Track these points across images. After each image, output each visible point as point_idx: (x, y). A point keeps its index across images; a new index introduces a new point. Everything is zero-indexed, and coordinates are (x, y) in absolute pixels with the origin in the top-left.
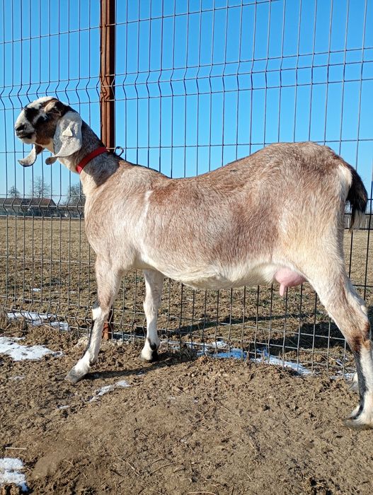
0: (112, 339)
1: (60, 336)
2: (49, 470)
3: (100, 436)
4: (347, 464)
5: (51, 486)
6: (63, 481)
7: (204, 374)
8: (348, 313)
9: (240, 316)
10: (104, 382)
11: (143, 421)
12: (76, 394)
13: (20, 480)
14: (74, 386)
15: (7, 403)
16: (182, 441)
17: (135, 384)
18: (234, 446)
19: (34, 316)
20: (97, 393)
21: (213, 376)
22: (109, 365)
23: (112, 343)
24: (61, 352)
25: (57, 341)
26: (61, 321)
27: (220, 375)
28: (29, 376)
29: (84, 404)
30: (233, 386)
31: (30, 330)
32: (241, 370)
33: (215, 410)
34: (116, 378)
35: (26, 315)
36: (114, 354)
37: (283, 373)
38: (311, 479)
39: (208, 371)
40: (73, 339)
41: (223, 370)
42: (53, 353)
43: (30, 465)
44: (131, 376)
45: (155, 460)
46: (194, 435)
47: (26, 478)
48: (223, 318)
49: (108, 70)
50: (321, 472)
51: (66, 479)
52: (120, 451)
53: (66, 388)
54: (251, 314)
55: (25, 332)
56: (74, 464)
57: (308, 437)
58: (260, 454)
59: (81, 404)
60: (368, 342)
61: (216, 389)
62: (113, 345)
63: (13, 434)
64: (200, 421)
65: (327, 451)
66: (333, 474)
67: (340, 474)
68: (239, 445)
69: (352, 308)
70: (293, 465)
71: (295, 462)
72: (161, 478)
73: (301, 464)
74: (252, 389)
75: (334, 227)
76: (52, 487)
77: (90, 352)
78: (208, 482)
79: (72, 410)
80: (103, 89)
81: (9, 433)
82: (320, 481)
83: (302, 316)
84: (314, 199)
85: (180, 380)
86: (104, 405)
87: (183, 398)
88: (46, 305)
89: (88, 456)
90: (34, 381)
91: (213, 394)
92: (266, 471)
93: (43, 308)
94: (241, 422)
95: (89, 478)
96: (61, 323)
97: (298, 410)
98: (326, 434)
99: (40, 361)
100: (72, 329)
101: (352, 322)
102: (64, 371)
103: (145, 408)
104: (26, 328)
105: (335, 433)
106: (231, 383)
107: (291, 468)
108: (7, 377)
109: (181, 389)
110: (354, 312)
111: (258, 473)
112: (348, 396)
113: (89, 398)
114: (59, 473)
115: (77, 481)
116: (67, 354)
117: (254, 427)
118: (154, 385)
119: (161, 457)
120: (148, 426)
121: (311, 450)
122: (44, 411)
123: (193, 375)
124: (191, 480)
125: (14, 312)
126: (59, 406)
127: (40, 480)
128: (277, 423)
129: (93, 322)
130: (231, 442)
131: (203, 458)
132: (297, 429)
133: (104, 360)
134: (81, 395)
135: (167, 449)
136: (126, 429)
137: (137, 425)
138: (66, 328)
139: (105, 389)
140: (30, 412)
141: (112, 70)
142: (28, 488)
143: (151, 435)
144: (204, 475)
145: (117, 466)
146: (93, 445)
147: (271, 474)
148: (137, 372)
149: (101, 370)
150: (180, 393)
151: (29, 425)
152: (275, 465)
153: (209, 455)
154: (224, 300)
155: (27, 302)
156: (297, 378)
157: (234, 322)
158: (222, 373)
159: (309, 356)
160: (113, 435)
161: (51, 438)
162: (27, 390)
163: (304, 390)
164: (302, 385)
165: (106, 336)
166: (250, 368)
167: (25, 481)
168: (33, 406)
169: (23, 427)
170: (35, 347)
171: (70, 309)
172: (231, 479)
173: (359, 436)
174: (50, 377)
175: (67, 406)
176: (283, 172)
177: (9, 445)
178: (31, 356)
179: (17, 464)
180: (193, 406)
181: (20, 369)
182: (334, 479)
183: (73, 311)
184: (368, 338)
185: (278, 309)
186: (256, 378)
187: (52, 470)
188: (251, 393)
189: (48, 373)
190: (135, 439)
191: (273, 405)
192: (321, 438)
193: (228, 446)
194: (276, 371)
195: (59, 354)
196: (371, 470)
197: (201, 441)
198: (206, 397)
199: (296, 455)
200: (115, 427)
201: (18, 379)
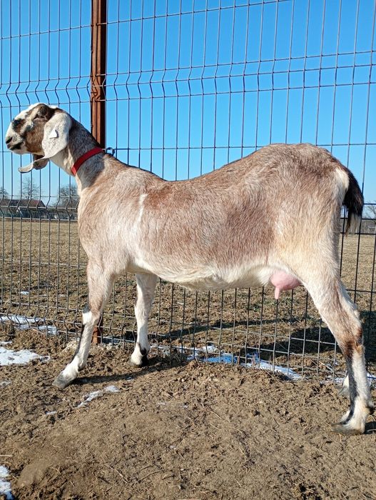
0: (102, 344)
1: (48, 341)
2: (35, 478)
3: (88, 443)
4: (337, 470)
5: (37, 494)
6: (50, 489)
7: (194, 379)
8: (342, 317)
9: (230, 320)
10: (92, 387)
11: (132, 427)
12: (64, 399)
13: (5, 488)
14: (62, 391)
16: (171, 447)
17: (124, 389)
18: (223, 452)
19: (21, 320)
20: (85, 399)
21: (203, 381)
22: (98, 370)
23: (101, 347)
24: (49, 357)
25: (44, 345)
26: (49, 324)
27: (210, 380)
28: (16, 381)
29: (71, 410)
31: (17, 334)
32: (232, 375)
33: (205, 415)
34: (105, 383)
35: (13, 318)
36: (103, 359)
37: (273, 378)
38: (300, 485)
39: (198, 376)
40: (61, 343)
41: (213, 375)
42: (41, 357)
43: (16, 472)
44: (120, 381)
45: (143, 467)
46: (184, 441)
47: (11, 486)
48: (214, 322)
49: (99, 69)
50: (310, 478)
51: (53, 487)
52: (108, 457)
53: (53, 393)
54: (242, 318)
55: (12, 336)
56: (61, 472)
57: (298, 443)
58: (250, 461)
59: (69, 410)
60: (360, 347)
62: (102, 349)
64: (189, 427)
65: (316, 457)
66: (322, 480)
67: (330, 480)
68: (228, 451)
69: (346, 313)
70: (282, 471)
71: (285, 468)
72: (150, 485)
73: (290, 470)
74: (242, 394)
76: (38, 496)
77: (79, 357)
78: (197, 489)
79: (60, 416)
80: (94, 89)
82: (310, 487)
83: (293, 320)
84: (310, 202)
85: (170, 385)
86: (92, 411)
87: (172, 404)
88: (34, 308)
89: (75, 463)
90: (20, 386)
91: (203, 399)
92: (255, 477)
93: (30, 311)
94: (232, 428)
95: (76, 485)
96: (49, 327)
97: (288, 415)
98: (316, 439)
99: (27, 366)
100: (60, 333)
101: (345, 326)
102: (51, 376)
103: (133, 414)
104: (14, 332)
105: (325, 438)
106: (222, 388)
107: (280, 475)
109: (171, 394)
110: (348, 316)
111: (248, 479)
112: (338, 401)
113: (77, 404)
114: (46, 480)
115: (64, 489)
116: (55, 359)
117: (244, 432)
118: (144, 390)
119: (149, 463)
120: (137, 432)
121: (300, 456)
122: (31, 417)
123: (183, 380)
124: (180, 487)
125: (1, 315)
126: (46, 412)
127: (25, 488)
129: (83, 326)
130: (220, 448)
131: (192, 465)
132: (287, 434)
133: (92, 365)
134: (69, 400)
135: (156, 456)
136: (115, 435)
137: (127, 431)
138: (54, 332)
139: (93, 395)
140: (16, 418)
141: (103, 70)
142: (13, 496)
143: (140, 441)
144: (193, 482)
145: (105, 473)
146: (81, 451)
147: (261, 480)
148: (126, 377)
149: (89, 375)
150: (169, 398)
151: (15, 431)
152: (264, 471)
153: (199, 461)
154: (215, 304)
155: (15, 306)
156: (287, 383)
157: (224, 326)
158: (212, 378)
159: (299, 360)
160: (101, 441)
161: (37, 444)
162: (14, 395)
163: (295, 395)
164: (292, 390)
165: (95, 340)
166: (241, 373)
167: (10, 490)
168: (19, 412)
169: (9, 434)
170: (22, 352)
171: (58, 313)
172: (220, 485)
173: (349, 441)
174: (38, 382)
175: (55, 412)
176: (280, 173)
178: (18, 361)
179: (3, 472)
180: (183, 411)
181: (6, 374)
182: (323, 485)
183: (61, 315)
184: (360, 343)
185: (269, 313)
186: (247, 383)
187: (39, 478)
188: (241, 398)
189: (35, 378)
190: (123, 445)
191: (263, 410)
192: (311, 443)
193: (217, 452)
194: (266, 376)
195: (46, 358)
196: (361, 476)
197: (190, 448)
198: (196, 402)
199: (285, 461)
200: (103, 433)
201: (4, 384)
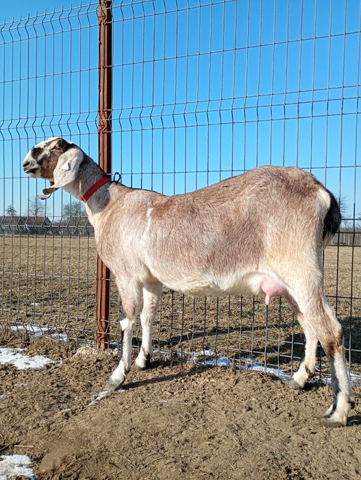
0: (108, 349)
1: (60, 347)
2: (54, 465)
3: (100, 435)
4: (320, 455)
5: (57, 477)
6: (68, 473)
7: (193, 380)
8: (324, 320)
9: (226, 326)
10: (101, 388)
11: (138, 421)
12: (76, 399)
13: (29, 473)
14: (73, 391)
15: (14, 406)
16: (173, 438)
17: (129, 389)
18: (219, 442)
19: (36, 329)
20: (95, 398)
21: (201, 382)
22: (106, 373)
23: (108, 352)
24: (61, 361)
25: (57, 351)
26: (60, 332)
27: (208, 380)
28: (33, 383)
29: (83, 408)
30: (220, 390)
31: (31, 341)
32: (227, 376)
33: (203, 411)
35: (28, 327)
36: (110, 363)
37: (265, 378)
38: (286, 467)
39: (197, 377)
40: (72, 349)
41: (210, 376)
42: (54, 362)
43: (37, 460)
45: (149, 454)
46: (184, 433)
47: (34, 472)
48: (211, 329)
49: (106, 105)
50: (296, 462)
51: (70, 471)
52: (117, 447)
53: (67, 393)
54: (237, 324)
55: (27, 343)
56: (77, 459)
57: (286, 433)
58: (242, 448)
59: (81, 408)
60: (341, 347)
61: (204, 393)
62: (109, 354)
63: (21, 434)
64: (189, 421)
65: (302, 445)
66: (306, 464)
67: (313, 464)
68: (224, 441)
69: (328, 317)
70: (271, 456)
71: (273, 454)
72: (155, 469)
73: (278, 456)
74: (237, 392)
75: (313, 243)
78: (196, 472)
80: (101, 122)
81: (17, 433)
82: (295, 470)
83: (285, 326)
84: (295, 217)
85: (171, 385)
86: (102, 408)
87: (173, 401)
88: (46, 318)
89: (88, 452)
90: (37, 387)
91: (201, 397)
92: (247, 462)
93: (43, 321)
94: (226, 421)
95: (90, 469)
96: (60, 335)
97: (278, 410)
98: (302, 431)
99: (42, 370)
100: (71, 340)
101: (327, 329)
102: (64, 379)
103: (139, 410)
104: (28, 339)
105: (310, 429)
106: (218, 387)
107: (269, 459)
108: (13, 384)
109: (172, 393)
110: (329, 320)
111: (240, 464)
112: (323, 398)
113: (88, 402)
114: (64, 466)
115: (80, 472)
116: (67, 363)
117: (238, 425)
118: (147, 389)
119: (154, 452)
120: (143, 426)
121: (288, 445)
122: (48, 414)
123: (183, 381)
124: (181, 470)
125: (16, 325)
126: (61, 409)
127: (46, 473)
128: (259, 422)
130: (217, 438)
131: (191, 452)
133: (101, 368)
134: (80, 399)
135: (159, 445)
136: (123, 428)
137: (133, 425)
138: (65, 339)
139: (102, 394)
140: (35, 415)
141: (109, 106)
143: (145, 433)
144: (192, 466)
145: (115, 459)
146: (93, 442)
147: (252, 464)
149: (98, 377)
150: (171, 397)
151: (34, 426)
152: (255, 457)
153: (198, 449)
154: (212, 312)
155: (28, 316)
156: (278, 383)
157: (221, 332)
158: (209, 378)
160: (111, 434)
161: (54, 437)
162: (32, 395)
163: (284, 393)
164: (282, 389)
165: (103, 345)
166: (235, 374)
167: (33, 474)
168: (38, 409)
169: (30, 428)
170: (36, 357)
171: (69, 322)
172: (216, 469)
173: (331, 432)
174: (52, 384)
175: (69, 409)
176: (269, 191)
177: (17, 444)
178: (33, 365)
179: (26, 460)
180: (183, 407)
181: (24, 377)
182: (307, 468)
183: (71, 324)
184: (341, 344)
185: (260, 318)
186: (241, 383)
187: (57, 464)
188: (236, 396)
189: (50, 380)
190: (130, 436)
191: (255, 406)
192: (298, 434)
193: (214, 442)
194: (259, 376)
195: (59, 363)
196: (341, 461)
197: (190, 438)
198: (195, 400)
199: (274, 449)
200: (112, 426)
201: (22, 386)
